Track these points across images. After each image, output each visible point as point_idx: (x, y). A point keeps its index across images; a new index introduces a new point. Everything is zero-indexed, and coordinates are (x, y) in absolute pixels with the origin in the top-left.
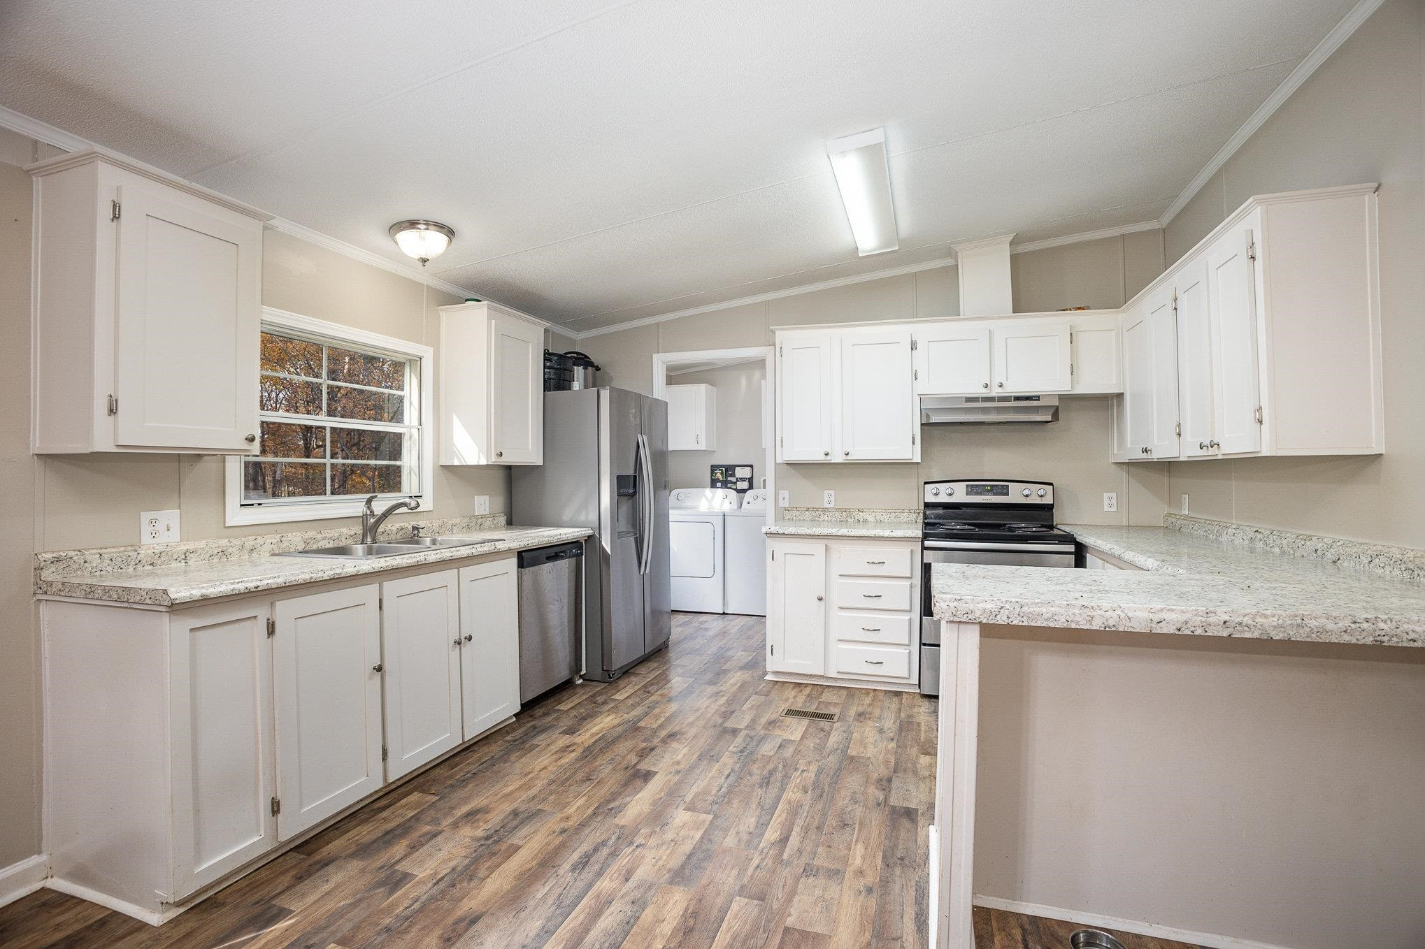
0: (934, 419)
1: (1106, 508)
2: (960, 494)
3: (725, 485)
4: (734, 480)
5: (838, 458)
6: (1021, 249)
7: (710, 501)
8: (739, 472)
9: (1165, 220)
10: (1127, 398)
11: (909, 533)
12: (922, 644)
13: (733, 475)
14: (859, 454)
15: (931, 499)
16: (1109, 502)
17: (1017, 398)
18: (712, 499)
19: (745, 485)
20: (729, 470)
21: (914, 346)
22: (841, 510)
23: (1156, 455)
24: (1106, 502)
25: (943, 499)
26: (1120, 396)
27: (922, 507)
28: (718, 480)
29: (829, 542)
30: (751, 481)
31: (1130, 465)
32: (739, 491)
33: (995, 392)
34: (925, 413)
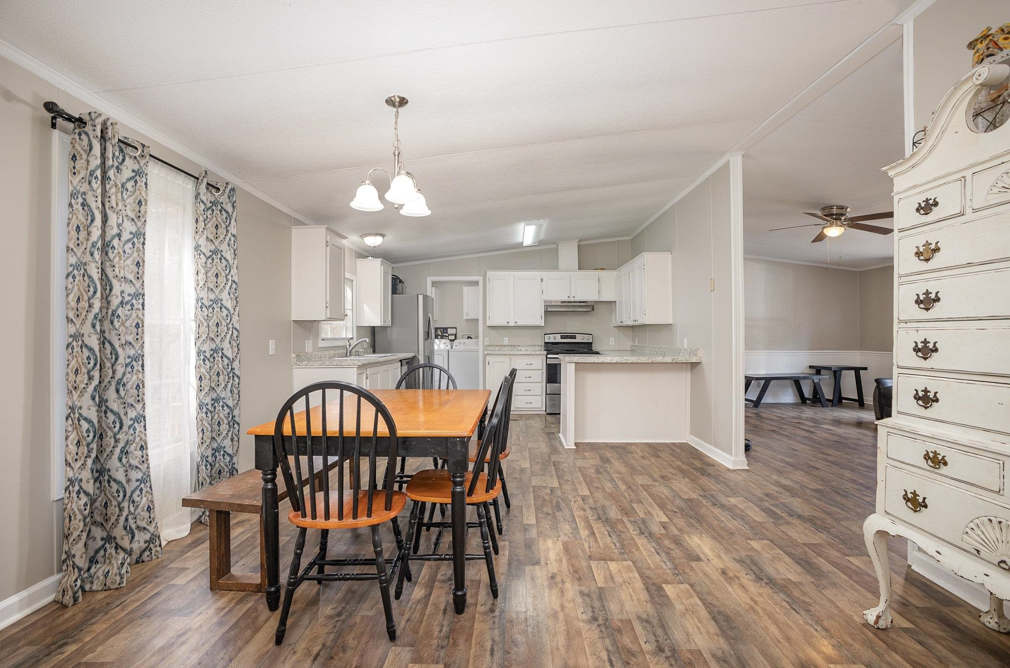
0: (549, 309)
1: (611, 344)
2: (558, 339)
3: (442, 337)
4: (447, 335)
5: (512, 324)
6: (582, 243)
7: (439, 346)
8: (450, 331)
9: (632, 237)
10: (617, 302)
11: (541, 353)
12: (546, 394)
13: (447, 333)
14: (520, 323)
15: (547, 341)
16: (612, 341)
17: (580, 302)
18: (440, 344)
19: (453, 337)
20: (445, 330)
21: (542, 280)
22: (511, 346)
23: (624, 324)
24: (611, 341)
25: (552, 340)
26: (615, 301)
27: (543, 344)
28: (439, 335)
29: (511, 357)
30: (455, 335)
31: (619, 327)
32: (451, 340)
33: (572, 299)
34: (546, 306)
